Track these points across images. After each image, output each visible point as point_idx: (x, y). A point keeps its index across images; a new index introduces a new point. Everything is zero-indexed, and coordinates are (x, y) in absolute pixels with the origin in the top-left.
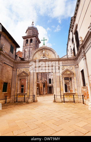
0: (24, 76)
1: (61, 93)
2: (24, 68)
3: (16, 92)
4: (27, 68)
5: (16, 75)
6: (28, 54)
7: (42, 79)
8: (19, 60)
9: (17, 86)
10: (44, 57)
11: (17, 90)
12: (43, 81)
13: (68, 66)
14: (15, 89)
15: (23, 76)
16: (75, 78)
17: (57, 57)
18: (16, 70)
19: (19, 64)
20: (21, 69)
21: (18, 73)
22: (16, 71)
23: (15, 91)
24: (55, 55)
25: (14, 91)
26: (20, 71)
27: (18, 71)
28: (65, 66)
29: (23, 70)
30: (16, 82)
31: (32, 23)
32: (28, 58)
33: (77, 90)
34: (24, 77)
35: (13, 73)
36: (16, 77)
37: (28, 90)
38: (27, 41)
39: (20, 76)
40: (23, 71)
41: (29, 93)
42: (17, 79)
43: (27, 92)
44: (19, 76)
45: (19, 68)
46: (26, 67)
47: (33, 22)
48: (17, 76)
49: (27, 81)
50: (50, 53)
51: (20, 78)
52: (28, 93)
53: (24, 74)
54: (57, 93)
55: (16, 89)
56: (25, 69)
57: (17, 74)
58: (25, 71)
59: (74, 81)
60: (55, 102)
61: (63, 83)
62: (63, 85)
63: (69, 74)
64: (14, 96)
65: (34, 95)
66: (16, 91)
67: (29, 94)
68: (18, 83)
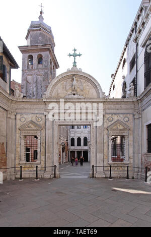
0: (33, 130)
1: (103, 162)
2: (33, 114)
3: (17, 161)
4: (38, 115)
6: (35, 89)
9: (19, 149)
10: (74, 94)
11: (20, 156)
12: (62, 141)
13: (121, 116)
14: (15, 154)
15: (31, 130)
16: (131, 137)
18: (14, 117)
19: (21, 106)
20: (25, 116)
21: (19, 124)
22: (16, 119)
23: (15, 159)
25: (13, 158)
26: (23, 120)
27: (20, 120)
28: (115, 114)
29: (29, 117)
30: (16, 142)
31: (40, 15)
32: (34, 96)
33: (132, 157)
34: (33, 132)
35: (7, 123)
36: (16, 131)
37: (43, 158)
38: (31, 57)
39: (24, 130)
40: (30, 119)
41: (45, 161)
42: (18, 135)
43: (40, 160)
44: (21, 129)
45: (22, 114)
46: (36, 112)
47: (41, 13)
48: (18, 129)
49: (40, 140)
50: (87, 87)
51: (23, 134)
52: (43, 163)
53: (32, 126)
54: (98, 162)
55: (17, 155)
56: (34, 117)
57: (18, 127)
58: (34, 120)
59: (129, 142)
60: (93, 177)
62: (108, 149)
63: (120, 130)
64: (15, 167)
65: (55, 166)
66: (17, 158)
67: (45, 164)
68: (20, 144)
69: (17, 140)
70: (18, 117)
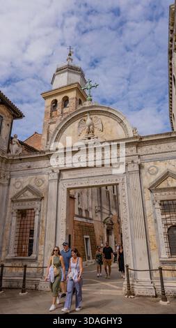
0: (31, 200)
1: (150, 258)
2: (32, 174)
4: (38, 176)
5: (7, 197)
7: (100, 211)
8: (17, 151)
9: (7, 233)
10: (89, 138)
11: (8, 245)
12: (105, 217)
13: (172, 162)
15: (27, 200)
17: (131, 135)
18: (7, 182)
19: (18, 166)
20: (22, 180)
21: (13, 191)
22: (9, 184)
24: (125, 128)
26: (18, 185)
27: (14, 185)
28: (160, 160)
29: (27, 181)
30: (5, 221)
31: (68, 57)
34: (30, 203)
36: (6, 204)
37: (41, 248)
38: (55, 102)
39: (18, 201)
40: (27, 184)
41: (44, 255)
42: (9, 210)
44: (15, 200)
45: (17, 176)
46: (36, 171)
47: (70, 55)
48: (10, 201)
49: (39, 215)
50: (109, 125)
51: (17, 208)
53: (30, 194)
54: (138, 258)
55: (4, 244)
56: (33, 180)
57: (10, 196)
58: (32, 184)
60: (129, 294)
61: (156, 221)
63: (175, 188)
66: (4, 249)
67: (44, 261)
68: (11, 224)
69: (7, 217)
70: (13, 181)
